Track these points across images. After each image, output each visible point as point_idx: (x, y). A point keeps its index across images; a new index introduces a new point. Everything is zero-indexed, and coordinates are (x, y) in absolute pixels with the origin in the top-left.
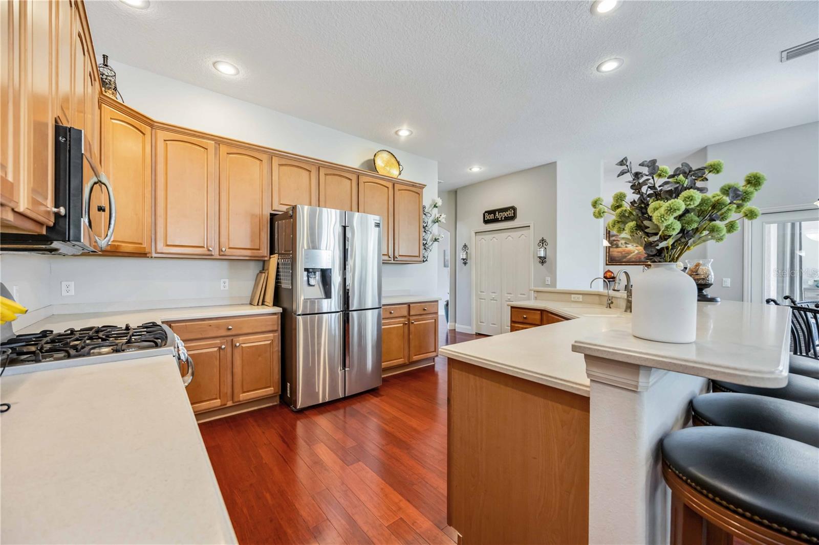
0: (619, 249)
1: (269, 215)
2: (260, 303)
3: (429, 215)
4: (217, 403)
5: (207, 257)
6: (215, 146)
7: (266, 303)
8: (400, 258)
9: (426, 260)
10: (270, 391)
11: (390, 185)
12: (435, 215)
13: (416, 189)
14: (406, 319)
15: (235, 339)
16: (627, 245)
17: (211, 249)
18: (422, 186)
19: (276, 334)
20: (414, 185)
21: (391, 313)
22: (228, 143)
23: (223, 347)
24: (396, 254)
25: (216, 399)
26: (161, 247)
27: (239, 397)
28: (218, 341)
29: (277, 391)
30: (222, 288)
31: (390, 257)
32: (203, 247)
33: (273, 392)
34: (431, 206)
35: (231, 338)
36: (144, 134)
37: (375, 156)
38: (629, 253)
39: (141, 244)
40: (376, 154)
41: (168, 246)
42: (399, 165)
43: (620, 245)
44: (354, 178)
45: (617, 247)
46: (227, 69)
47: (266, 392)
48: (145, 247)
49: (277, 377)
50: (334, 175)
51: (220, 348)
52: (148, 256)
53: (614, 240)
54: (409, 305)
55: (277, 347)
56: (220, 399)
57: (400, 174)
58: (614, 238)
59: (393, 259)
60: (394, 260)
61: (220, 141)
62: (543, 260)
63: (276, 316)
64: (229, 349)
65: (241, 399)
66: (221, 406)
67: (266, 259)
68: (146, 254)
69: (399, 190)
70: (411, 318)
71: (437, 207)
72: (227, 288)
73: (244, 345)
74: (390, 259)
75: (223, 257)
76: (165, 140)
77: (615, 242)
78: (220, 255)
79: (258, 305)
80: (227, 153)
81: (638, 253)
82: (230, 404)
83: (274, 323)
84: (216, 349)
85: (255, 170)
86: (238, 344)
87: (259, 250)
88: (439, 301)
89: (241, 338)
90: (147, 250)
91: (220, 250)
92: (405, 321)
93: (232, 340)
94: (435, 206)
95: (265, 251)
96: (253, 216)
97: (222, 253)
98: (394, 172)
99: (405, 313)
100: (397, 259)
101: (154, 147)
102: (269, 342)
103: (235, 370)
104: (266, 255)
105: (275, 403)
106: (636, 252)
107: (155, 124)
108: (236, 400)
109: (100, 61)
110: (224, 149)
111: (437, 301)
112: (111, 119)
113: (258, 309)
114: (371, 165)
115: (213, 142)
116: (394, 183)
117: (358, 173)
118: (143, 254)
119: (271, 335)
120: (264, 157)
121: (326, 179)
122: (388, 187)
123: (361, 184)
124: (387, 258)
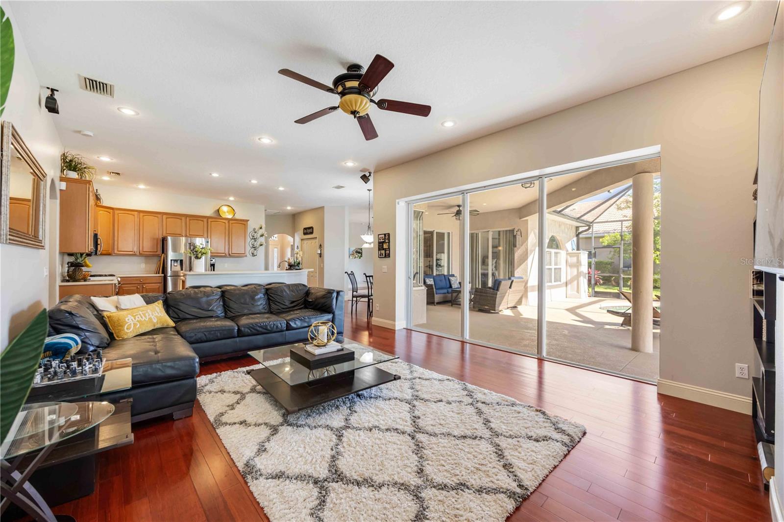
1: (161, 238)
2: (157, 273)
3: (257, 233)
5: (134, 255)
6: (137, 214)
7: (159, 273)
8: (232, 255)
9: (256, 255)
11: (226, 222)
12: (262, 232)
13: (244, 222)
15: (144, 285)
17: (136, 252)
18: (247, 221)
19: (161, 284)
20: (242, 221)
22: (143, 212)
23: (139, 287)
24: (230, 253)
26: (116, 251)
28: (137, 285)
30: (142, 266)
31: (226, 254)
32: (133, 251)
34: (259, 228)
35: (142, 284)
36: (110, 213)
37: (219, 209)
40: (220, 207)
41: (118, 251)
42: (234, 211)
44: (205, 220)
46: (142, 186)
48: (110, 252)
50: (194, 220)
51: (137, 288)
52: (111, 255)
55: (162, 289)
57: (234, 216)
59: (228, 255)
61: (139, 212)
62: (320, 256)
63: (162, 277)
64: (141, 289)
67: (161, 254)
69: (232, 224)
72: (144, 266)
73: (147, 288)
75: (141, 255)
76: (118, 214)
78: (139, 254)
80: (143, 216)
83: (162, 279)
84: (135, 288)
85: (155, 220)
86: (144, 287)
87: (157, 252)
89: (146, 285)
91: (140, 252)
94: (261, 228)
95: (160, 252)
96: (154, 239)
98: (230, 216)
100: (230, 255)
101: (114, 216)
102: (158, 287)
107: (114, 208)
109: (95, 191)
110: (142, 214)
113: (155, 274)
114: (217, 213)
115: (136, 212)
116: (229, 220)
117: (208, 218)
118: (109, 254)
119: (159, 284)
120: (159, 216)
121: (189, 222)
122: (225, 223)
123: (209, 223)
124: (224, 255)
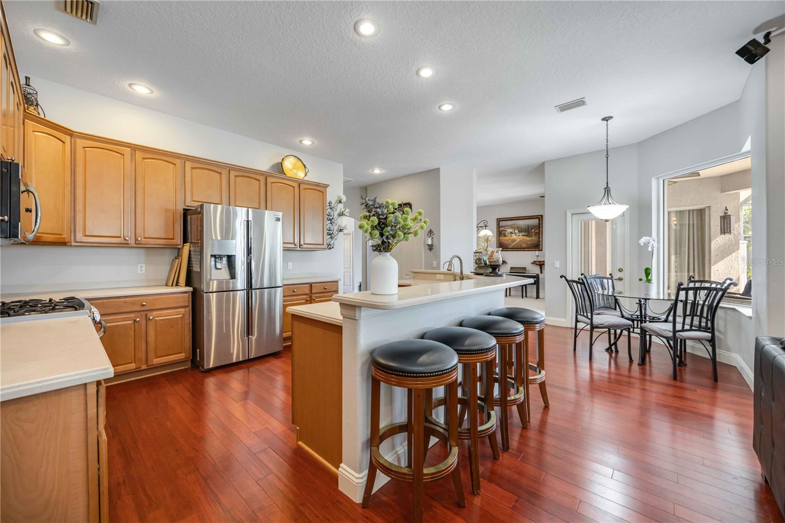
0: (506, 238)
1: (182, 209)
2: (174, 284)
3: (335, 209)
4: (132, 366)
5: (125, 245)
6: (131, 152)
7: (179, 284)
8: (305, 246)
9: (333, 247)
10: (182, 356)
11: (296, 185)
12: (341, 209)
13: (321, 189)
14: (308, 296)
15: (149, 314)
16: (513, 235)
17: (127, 238)
18: (326, 186)
19: (187, 309)
20: (318, 185)
21: (294, 291)
22: (144, 150)
23: (138, 320)
24: (302, 243)
25: (131, 363)
26: (80, 236)
27: (153, 361)
28: (133, 315)
29: (188, 356)
30: (139, 272)
31: (295, 245)
32: (120, 237)
33: (184, 357)
34: (336, 202)
35: (146, 312)
36: (64, 142)
37: (282, 160)
38: (514, 241)
39: (61, 235)
40: (283, 159)
41: (86, 236)
42: (305, 168)
43: (507, 234)
44: (262, 179)
45: (505, 236)
46: (142, 89)
47: (178, 357)
48: (65, 238)
49: (188, 344)
50: (243, 176)
51: (135, 321)
52: (67, 244)
53: (503, 231)
54: (311, 285)
55: (188, 320)
56: (135, 363)
57: (306, 175)
58: (502, 229)
59: (298, 246)
60: (300, 248)
61: (135, 148)
62: (431, 247)
63: (187, 294)
64: (143, 323)
65: (155, 363)
66: (136, 369)
67: (180, 247)
68: (66, 243)
69: (304, 189)
70: (313, 295)
71: (342, 203)
72: (144, 271)
73: (157, 319)
74: (296, 247)
75: (138, 245)
76: (84, 147)
77: (503, 232)
78: (135, 244)
79: (172, 285)
80: (143, 158)
81: (519, 241)
82: (144, 367)
83: (186, 300)
84: (131, 322)
85: (169, 171)
86: (151, 318)
87: (173, 239)
88: (339, 281)
89: (155, 313)
90: (67, 240)
91: (136, 240)
92: (308, 298)
93: (146, 314)
94: (340, 202)
95: (179, 240)
96: (167, 211)
97: (137, 242)
98: (301, 175)
99: (307, 291)
100: (301, 247)
101: (73, 152)
102: (181, 316)
103: (149, 339)
104: (179, 243)
105: (187, 367)
106: (518, 240)
107: (75, 134)
108: (150, 363)
109: (23, 81)
110: (138, 155)
111: (337, 281)
112: (33, 131)
113: (172, 288)
114: (279, 168)
115: (130, 149)
116: (300, 183)
117: (266, 175)
118: (63, 244)
119: (182, 310)
120: (178, 162)
121: (235, 180)
122: (294, 187)
123: (269, 184)
124: (293, 246)
